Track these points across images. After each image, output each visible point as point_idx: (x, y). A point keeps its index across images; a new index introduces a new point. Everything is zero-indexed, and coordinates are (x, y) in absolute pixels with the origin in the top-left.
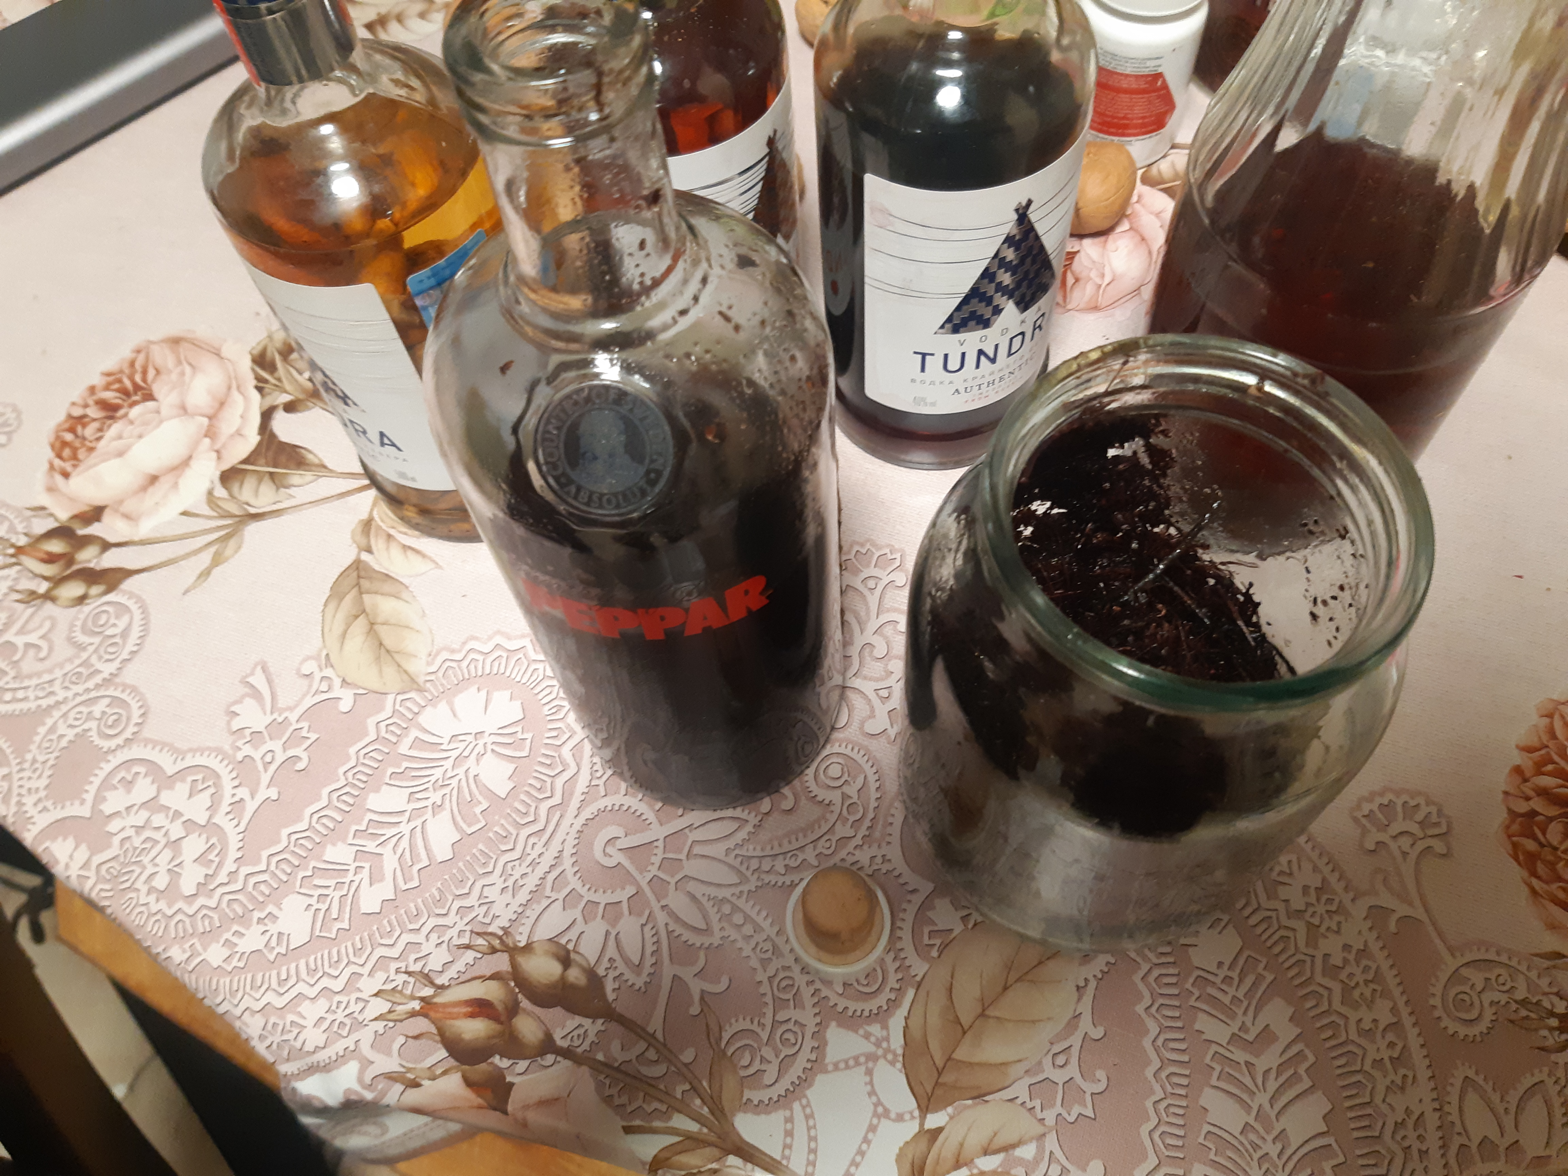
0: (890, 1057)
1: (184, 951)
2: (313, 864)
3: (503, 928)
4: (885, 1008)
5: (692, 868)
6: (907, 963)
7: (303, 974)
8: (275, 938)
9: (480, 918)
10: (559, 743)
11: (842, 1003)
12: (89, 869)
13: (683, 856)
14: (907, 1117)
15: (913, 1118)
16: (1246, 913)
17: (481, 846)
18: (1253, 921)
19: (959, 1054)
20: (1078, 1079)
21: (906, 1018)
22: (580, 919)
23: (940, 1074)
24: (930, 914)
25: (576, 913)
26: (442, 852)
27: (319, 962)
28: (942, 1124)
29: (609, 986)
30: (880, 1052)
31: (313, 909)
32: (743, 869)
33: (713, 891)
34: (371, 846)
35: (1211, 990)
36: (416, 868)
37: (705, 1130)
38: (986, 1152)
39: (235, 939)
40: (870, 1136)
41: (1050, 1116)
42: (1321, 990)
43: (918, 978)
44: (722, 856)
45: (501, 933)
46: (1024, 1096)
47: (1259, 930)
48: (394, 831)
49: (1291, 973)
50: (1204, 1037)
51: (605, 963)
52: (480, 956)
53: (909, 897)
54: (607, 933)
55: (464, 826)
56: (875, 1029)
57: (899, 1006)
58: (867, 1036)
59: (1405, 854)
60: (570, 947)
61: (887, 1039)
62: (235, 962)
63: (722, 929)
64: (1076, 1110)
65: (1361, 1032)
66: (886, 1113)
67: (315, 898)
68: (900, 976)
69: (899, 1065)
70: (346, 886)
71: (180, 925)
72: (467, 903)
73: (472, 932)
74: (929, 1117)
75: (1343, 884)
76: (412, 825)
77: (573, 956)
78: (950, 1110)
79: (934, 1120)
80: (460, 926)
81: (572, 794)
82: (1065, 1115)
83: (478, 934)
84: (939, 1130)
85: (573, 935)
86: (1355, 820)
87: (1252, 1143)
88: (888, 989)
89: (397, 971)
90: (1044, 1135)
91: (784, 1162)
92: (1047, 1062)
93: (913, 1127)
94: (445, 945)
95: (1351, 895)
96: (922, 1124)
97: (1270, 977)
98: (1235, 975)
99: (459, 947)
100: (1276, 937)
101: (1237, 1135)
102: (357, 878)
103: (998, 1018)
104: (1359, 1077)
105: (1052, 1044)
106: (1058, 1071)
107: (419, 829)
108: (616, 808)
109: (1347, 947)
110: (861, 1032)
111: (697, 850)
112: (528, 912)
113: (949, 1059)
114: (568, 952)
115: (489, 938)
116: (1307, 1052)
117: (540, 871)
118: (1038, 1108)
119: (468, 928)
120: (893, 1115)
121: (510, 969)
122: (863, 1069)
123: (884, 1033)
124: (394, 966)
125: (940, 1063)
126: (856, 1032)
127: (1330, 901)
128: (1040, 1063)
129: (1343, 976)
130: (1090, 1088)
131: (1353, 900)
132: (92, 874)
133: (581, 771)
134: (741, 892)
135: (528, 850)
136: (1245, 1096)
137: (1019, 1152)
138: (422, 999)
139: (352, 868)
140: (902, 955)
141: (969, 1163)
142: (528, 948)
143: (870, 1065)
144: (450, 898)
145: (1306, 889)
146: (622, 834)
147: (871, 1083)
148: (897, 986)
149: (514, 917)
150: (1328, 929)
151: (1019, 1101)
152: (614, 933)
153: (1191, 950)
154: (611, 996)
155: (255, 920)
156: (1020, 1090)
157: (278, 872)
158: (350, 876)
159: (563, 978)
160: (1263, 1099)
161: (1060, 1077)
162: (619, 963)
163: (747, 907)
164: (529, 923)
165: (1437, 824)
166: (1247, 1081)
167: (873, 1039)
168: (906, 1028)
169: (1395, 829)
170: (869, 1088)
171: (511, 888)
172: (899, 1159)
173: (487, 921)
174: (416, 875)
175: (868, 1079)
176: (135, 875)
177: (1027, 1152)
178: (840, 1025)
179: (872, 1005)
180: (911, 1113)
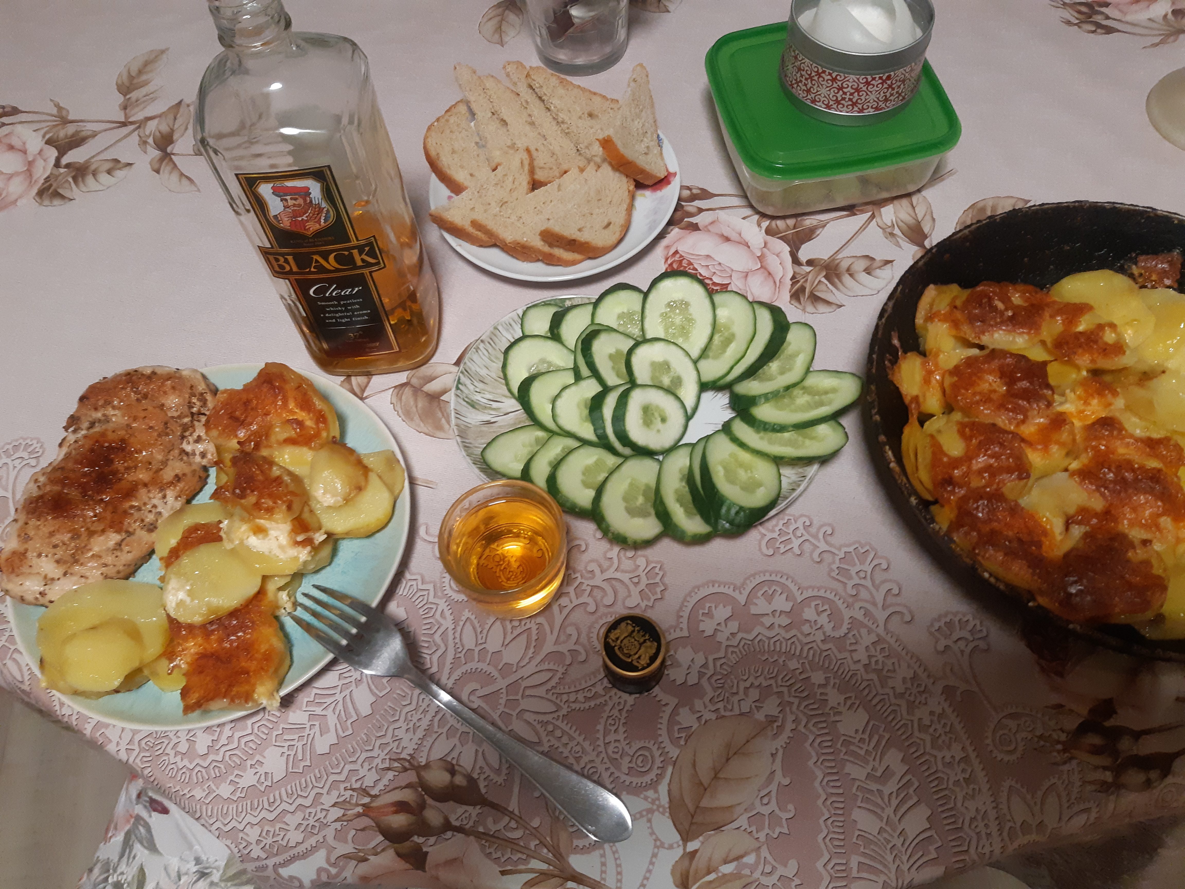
0: (661, 810)
1: (204, 790)
2: (282, 726)
3: (410, 755)
4: (655, 779)
5: (525, 704)
6: (666, 750)
7: (285, 797)
8: (263, 777)
9: (394, 750)
10: (432, 632)
11: (628, 779)
12: (134, 745)
13: (519, 697)
14: (675, 845)
15: (679, 846)
16: (869, 698)
17: (389, 704)
18: (874, 702)
19: (704, 803)
20: (777, 811)
21: (669, 785)
22: (458, 744)
23: (693, 817)
24: (677, 718)
25: (455, 741)
26: (365, 710)
27: (294, 789)
28: (697, 848)
29: (482, 785)
30: (655, 807)
31: (286, 755)
32: (558, 701)
33: (541, 718)
34: (318, 710)
35: (852, 748)
36: (349, 722)
37: (551, 868)
38: (726, 862)
39: (237, 780)
40: (654, 860)
41: (762, 836)
42: (918, 741)
43: (674, 759)
44: (544, 694)
45: (409, 758)
46: (745, 825)
47: (878, 707)
48: (332, 699)
49: (900, 732)
50: (851, 777)
51: (477, 771)
52: (397, 774)
53: (664, 709)
54: (477, 751)
55: (377, 692)
56: (650, 793)
57: (664, 778)
58: (646, 798)
59: (962, 652)
60: (454, 762)
61: (658, 799)
62: (238, 794)
63: (549, 740)
64: (778, 830)
65: (945, 765)
66: (662, 845)
67: (286, 748)
68: (662, 759)
69: (667, 814)
70: (305, 738)
71: (199, 774)
72: (384, 741)
73: (390, 759)
74: (689, 844)
75: (926, 674)
76: (343, 694)
77: (457, 768)
78: (701, 838)
79: (692, 846)
80: (382, 755)
81: (444, 664)
82: (771, 834)
83: (394, 760)
84: (696, 852)
85: (455, 754)
86: (931, 634)
87: (885, 839)
88: (656, 767)
89: (345, 789)
90: (759, 847)
91: (602, 882)
92: (757, 802)
93: (680, 852)
94: (374, 770)
95: (932, 681)
96: (684, 849)
97: (887, 736)
98: (866, 736)
99: (383, 769)
100: (889, 711)
101: (876, 835)
102: (312, 732)
103: (725, 779)
104: (946, 792)
105: (759, 791)
106: (764, 807)
107: (348, 697)
108: (473, 670)
109: (932, 713)
110: (642, 796)
111: (528, 692)
112: (425, 743)
113: (697, 807)
114: (453, 765)
115: (402, 762)
116: (914, 779)
117: (429, 717)
118: (755, 832)
119: (388, 757)
120: (666, 846)
121: (417, 780)
122: (645, 819)
123: (656, 795)
124: (342, 786)
125: (692, 810)
126: (638, 796)
127: (919, 685)
128: (753, 804)
129: (931, 730)
130: (785, 816)
131: (934, 683)
132: (136, 747)
133: (449, 649)
134: (558, 716)
135: (420, 703)
136: (878, 811)
137: (745, 860)
138: (363, 805)
139: (308, 726)
140: (663, 745)
141: (716, 870)
142: (427, 766)
143: (650, 816)
144: (374, 739)
145: (904, 679)
146: (479, 687)
147: (651, 827)
148: (661, 765)
149: (416, 747)
150: (920, 703)
151: (743, 828)
152: (481, 751)
153: (838, 724)
154: (483, 791)
155: (249, 766)
156: (742, 821)
157: (259, 734)
158: (307, 731)
159: (452, 782)
160: (889, 811)
161: (766, 810)
162: (486, 769)
163: (563, 725)
164: (426, 750)
165: (981, 631)
166: (879, 801)
167: (650, 800)
168: (669, 791)
169: (955, 637)
170: (650, 830)
171: (412, 729)
172: (673, 873)
173: (399, 751)
174: (350, 726)
175: (649, 825)
176: (165, 744)
177: (750, 859)
178: (628, 793)
179: (647, 779)
180: (677, 843)
